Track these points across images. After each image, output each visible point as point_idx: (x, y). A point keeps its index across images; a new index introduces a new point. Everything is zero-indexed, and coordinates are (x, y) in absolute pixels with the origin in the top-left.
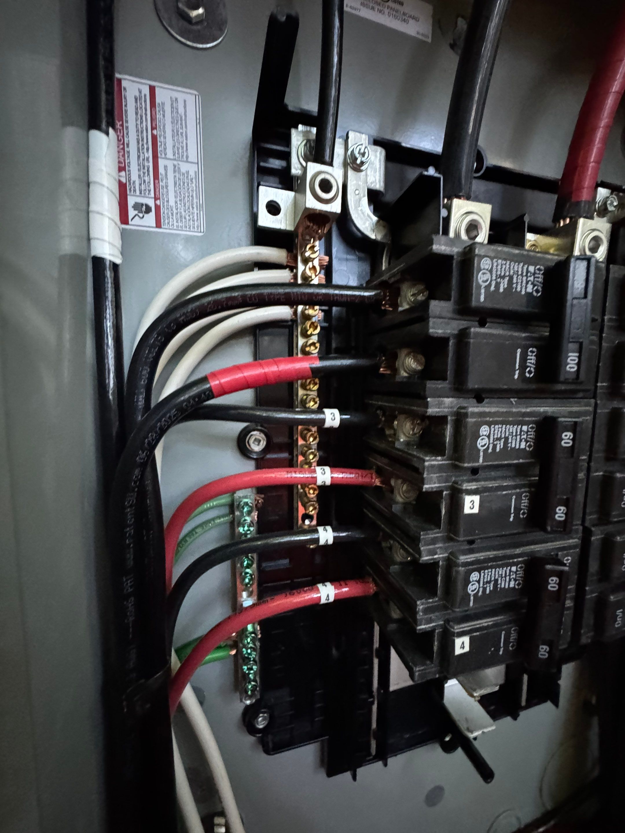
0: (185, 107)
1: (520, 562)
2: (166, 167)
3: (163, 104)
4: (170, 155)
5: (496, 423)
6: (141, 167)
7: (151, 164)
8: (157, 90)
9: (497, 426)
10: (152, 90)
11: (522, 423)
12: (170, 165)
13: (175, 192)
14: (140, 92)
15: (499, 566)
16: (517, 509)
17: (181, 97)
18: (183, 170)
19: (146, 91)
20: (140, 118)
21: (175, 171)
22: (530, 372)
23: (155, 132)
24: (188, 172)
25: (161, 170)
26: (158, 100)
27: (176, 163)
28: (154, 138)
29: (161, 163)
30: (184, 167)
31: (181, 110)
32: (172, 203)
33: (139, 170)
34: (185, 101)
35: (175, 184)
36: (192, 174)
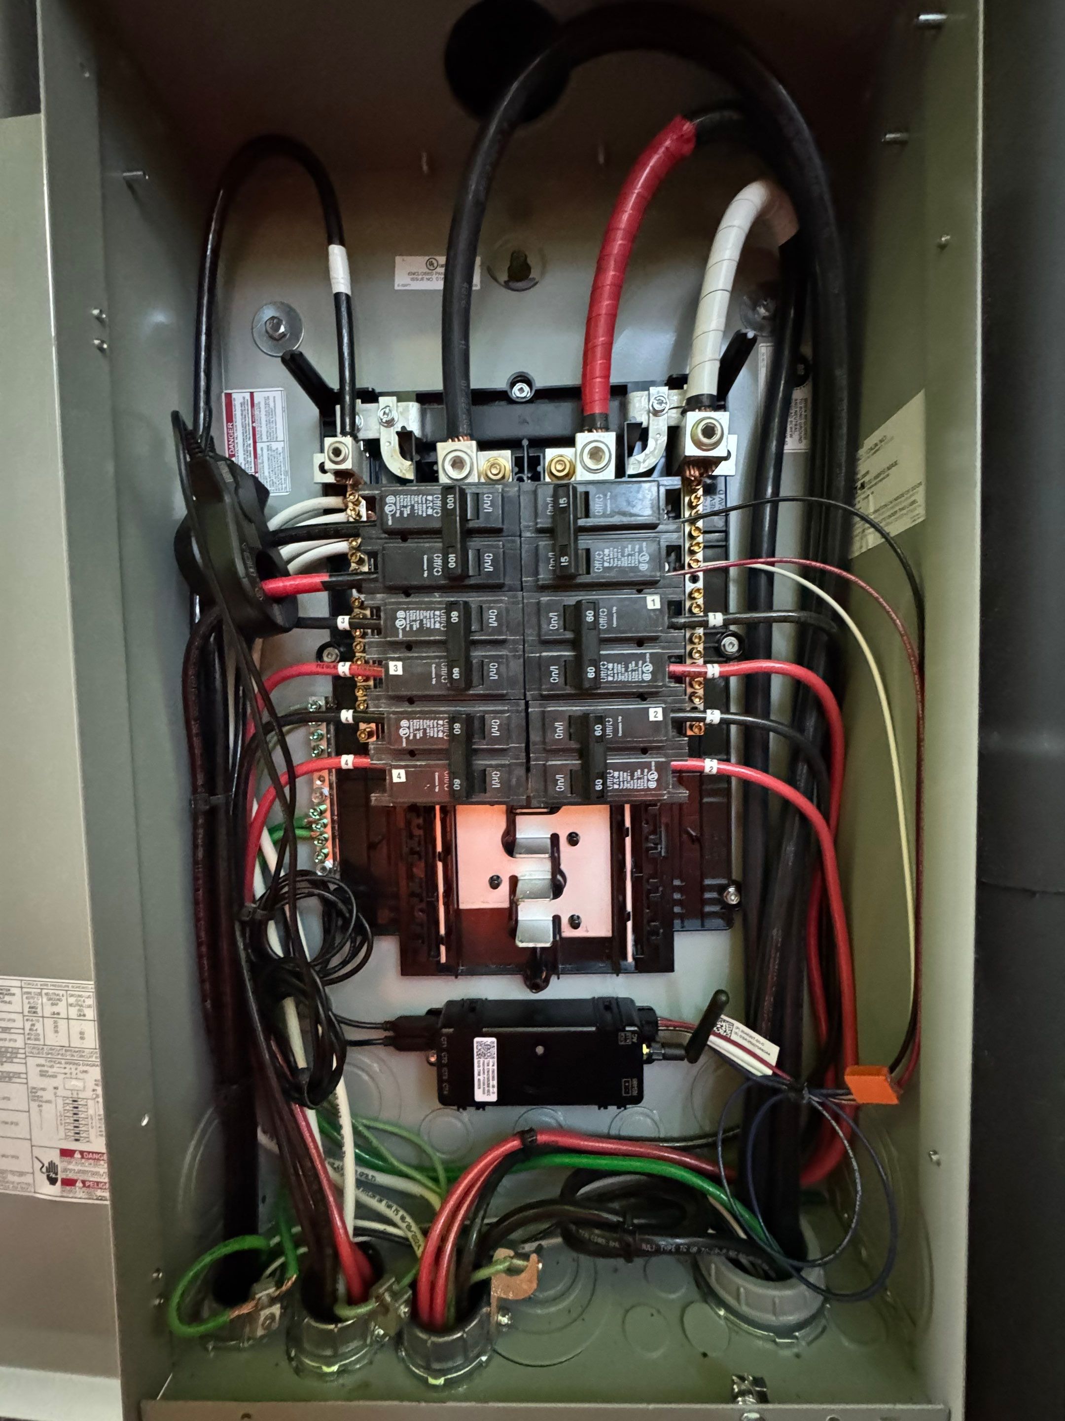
0: (274, 401)
1: (446, 718)
2: (262, 449)
3: (259, 403)
4: (265, 438)
5: (409, 609)
6: (246, 451)
7: (252, 448)
8: (255, 394)
9: (411, 611)
10: (252, 394)
11: (435, 609)
12: (264, 445)
13: (269, 465)
14: (244, 398)
15: (427, 719)
16: (438, 676)
17: (271, 395)
18: (274, 448)
19: (248, 396)
20: (244, 417)
21: (268, 450)
22: (438, 572)
23: (254, 425)
24: (277, 449)
25: (259, 451)
26: (256, 401)
27: (268, 444)
28: (254, 428)
29: (259, 445)
30: (274, 445)
31: (272, 405)
32: (266, 474)
33: (244, 454)
34: (274, 397)
35: (269, 459)
36: (280, 450)
